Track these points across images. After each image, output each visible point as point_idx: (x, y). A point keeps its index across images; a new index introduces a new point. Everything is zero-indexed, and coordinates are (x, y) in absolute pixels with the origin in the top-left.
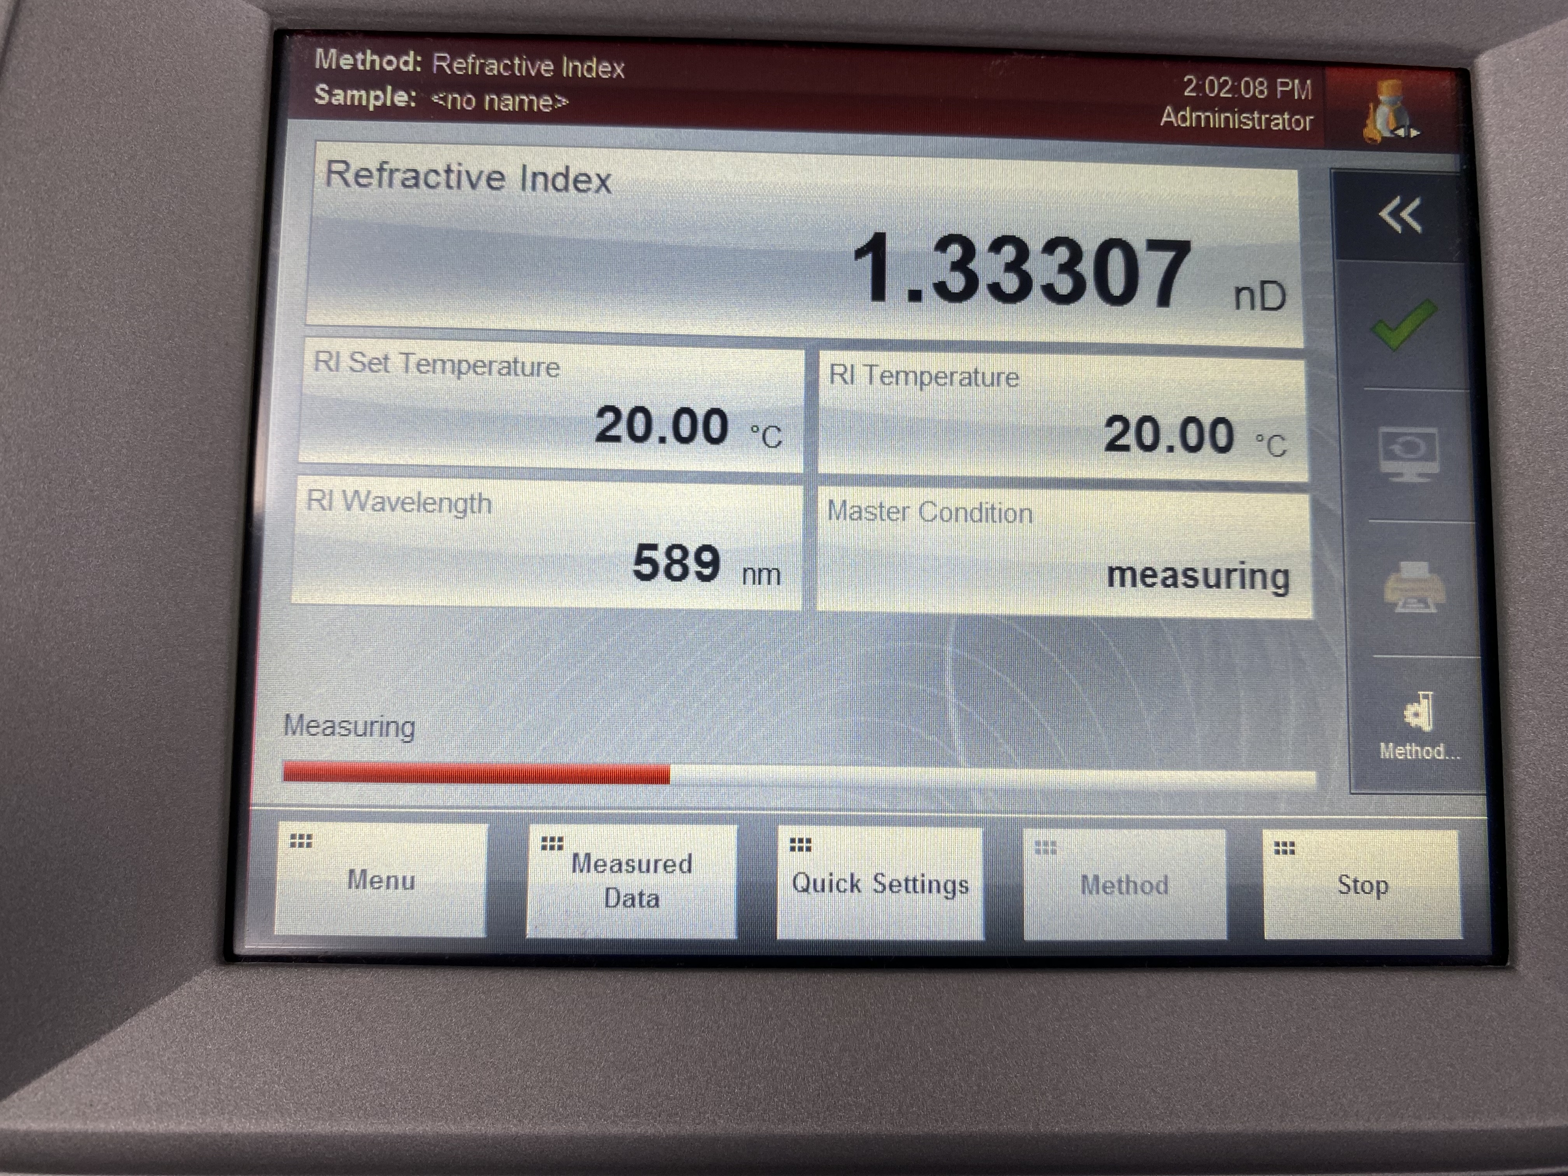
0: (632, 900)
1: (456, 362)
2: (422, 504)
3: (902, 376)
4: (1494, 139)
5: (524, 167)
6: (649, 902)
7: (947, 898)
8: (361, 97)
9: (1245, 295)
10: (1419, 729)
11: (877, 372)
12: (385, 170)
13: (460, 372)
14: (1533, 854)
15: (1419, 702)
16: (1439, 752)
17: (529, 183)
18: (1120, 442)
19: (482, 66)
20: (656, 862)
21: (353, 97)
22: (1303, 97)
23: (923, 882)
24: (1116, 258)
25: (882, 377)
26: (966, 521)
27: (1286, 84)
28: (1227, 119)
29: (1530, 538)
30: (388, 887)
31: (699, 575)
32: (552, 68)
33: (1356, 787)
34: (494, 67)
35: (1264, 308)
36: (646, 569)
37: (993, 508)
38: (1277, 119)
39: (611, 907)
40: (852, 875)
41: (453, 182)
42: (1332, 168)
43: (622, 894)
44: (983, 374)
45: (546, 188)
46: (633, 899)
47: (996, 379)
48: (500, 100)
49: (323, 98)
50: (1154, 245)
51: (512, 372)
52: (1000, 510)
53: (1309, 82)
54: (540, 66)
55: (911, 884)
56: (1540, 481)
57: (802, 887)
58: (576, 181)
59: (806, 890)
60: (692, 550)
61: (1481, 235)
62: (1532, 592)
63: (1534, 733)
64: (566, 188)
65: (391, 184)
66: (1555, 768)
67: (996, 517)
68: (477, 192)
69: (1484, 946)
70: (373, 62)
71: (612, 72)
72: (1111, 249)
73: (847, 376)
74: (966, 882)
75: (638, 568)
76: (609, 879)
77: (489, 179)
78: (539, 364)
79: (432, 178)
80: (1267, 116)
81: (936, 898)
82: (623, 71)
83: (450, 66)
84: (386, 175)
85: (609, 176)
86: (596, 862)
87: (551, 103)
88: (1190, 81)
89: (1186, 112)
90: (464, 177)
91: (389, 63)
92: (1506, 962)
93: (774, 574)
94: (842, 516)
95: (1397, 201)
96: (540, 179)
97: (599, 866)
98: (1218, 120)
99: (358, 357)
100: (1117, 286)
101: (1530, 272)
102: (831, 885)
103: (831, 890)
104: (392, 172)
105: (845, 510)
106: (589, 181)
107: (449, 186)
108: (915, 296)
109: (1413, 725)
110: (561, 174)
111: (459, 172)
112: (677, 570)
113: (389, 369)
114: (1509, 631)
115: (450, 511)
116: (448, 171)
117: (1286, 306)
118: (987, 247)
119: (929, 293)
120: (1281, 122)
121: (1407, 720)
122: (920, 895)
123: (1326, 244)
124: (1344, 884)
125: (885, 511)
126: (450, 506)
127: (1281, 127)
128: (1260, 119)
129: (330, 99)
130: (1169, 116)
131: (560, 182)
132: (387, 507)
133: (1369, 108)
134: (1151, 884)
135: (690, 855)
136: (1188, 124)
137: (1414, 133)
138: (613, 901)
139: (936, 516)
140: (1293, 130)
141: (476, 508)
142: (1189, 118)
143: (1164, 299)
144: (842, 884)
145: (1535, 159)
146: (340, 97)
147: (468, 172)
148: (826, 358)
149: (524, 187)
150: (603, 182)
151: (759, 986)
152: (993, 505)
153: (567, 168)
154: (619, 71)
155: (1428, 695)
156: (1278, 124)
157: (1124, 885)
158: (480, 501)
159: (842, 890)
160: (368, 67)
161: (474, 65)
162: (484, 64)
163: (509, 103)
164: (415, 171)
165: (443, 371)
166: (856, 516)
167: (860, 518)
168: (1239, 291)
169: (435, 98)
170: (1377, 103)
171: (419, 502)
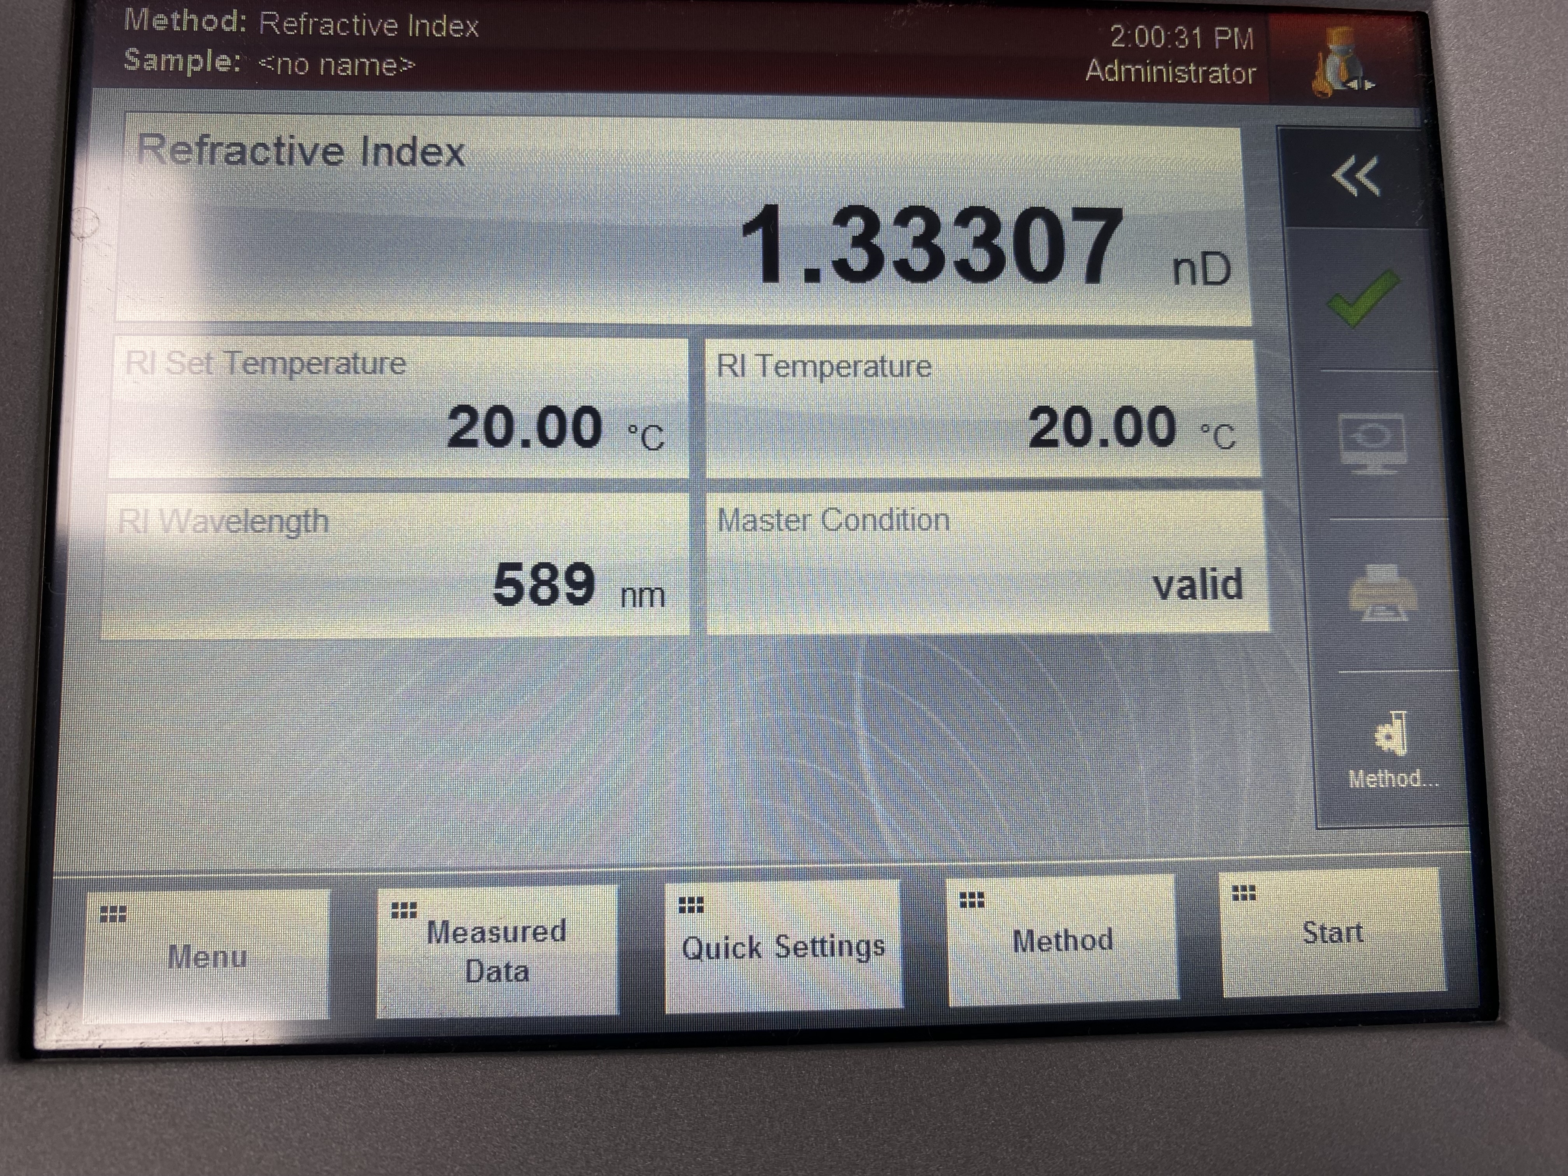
0: (497, 974)
1: (288, 360)
2: (250, 523)
3: (799, 366)
4: (1457, 88)
5: (366, 138)
6: (516, 975)
7: (860, 961)
8: (177, 61)
9: (1185, 269)
10: (1392, 754)
11: (771, 362)
12: (206, 144)
13: (292, 371)
14: (1524, 893)
15: (1391, 723)
16: (1415, 779)
17: (371, 158)
18: (1046, 437)
19: (316, 25)
20: (524, 929)
21: (168, 61)
22: (1244, 47)
23: (832, 943)
24: (1038, 230)
25: (777, 368)
26: (875, 529)
27: (1225, 33)
28: (1160, 72)
29: (1511, 535)
30: (215, 965)
31: (571, 598)
32: (396, 26)
33: (1323, 822)
34: (330, 27)
35: (1206, 282)
36: (509, 592)
37: (905, 514)
38: (1217, 71)
39: (474, 981)
40: (751, 938)
41: (284, 157)
42: (1277, 126)
43: (486, 967)
44: (891, 362)
45: (390, 163)
46: (499, 972)
47: (905, 368)
48: (337, 65)
49: (134, 64)
50: (1081, 214)
51: (352, 370)
52: (913, 515)
53: (1250, 30)
54: (382, 24)
55: (818, 946)
56: (1519, 469)
57: (694, 954)
58: (424, 153)
59: (698, 957)
60: (562, 569)
61: (1446, 196)
62: (1514, 595)
63: (1521, 755)
64: (413, 161)
65: (212, 162)
66: (1546, 795)
67: (909, 525)
68: (311, 168)
69: (1470, 997)
70: (191, 22)
71: (465, 33)
72: (1033, 219)
73: (737, 368)
74: (882, 943)
75: (499, 591)
76: (471, 950)
77: (326, 153)
78: (382, 359)
79: (260, 154)
80: (1205, 68)
81: (847, 963)
82: (475, 28)
83: (279, 25)
84: (207, 149)
85: (461, 146)
86: (455, 931)
87: (395, 66)
88: (1118, 31)
89: (1114, 65)
90: (297, 150)
91: (210, 23)
92: (1497, 1016)
93: (658, 594)
94: (734, 525)
95: (1352, 161)
96: (384, 151)
97: (459, 935)
98: (1150, 74)
99: (177, 357)
100: (1040, 261)
101: (1502, 235)
102: (727, 951)
103: (727, 956)
104: (214, 146)
105: (738, 520)
106: (440, 153)
107: (279, 162)
108: (812, 276)
109: (1385, 749)
110: (408, 146)
111: (291, 145)
112: (544, 593)
113: (212, 369)
114: (1489, 641)
115: (281, 530)
116: (279, 144)
117: (1232, 278)
118: (892, 221)
119: (828, 273)
120: (1220, 74)
121: (1378, 744)
122: (830, 958)
123: (1274, 209)
124: (1310, 932)
125: (783, 519)
126: (282, 526)
127: (1220, 80)
128: (1197, 71)
129: (142, 64)
130: (1094, 70)
131: (406, 155)
132: (210, 528)
133: (1318, 58)
134: (1093, 939)
135: (563, 921)
136: (1116, 78)
137: (1368, 85)
138: (475, 975)
139: (841, 524)
140: (1233, 83)
141: (311, 527)
142: (1117, 72)
143: (1093, 274)
144: (739, 949)
145: (1503, 109)
146: (152, 62)
147: (301, 145)
148: (713, 347)
149: (365, 162)
150: (455, 154)
151: (642, 1071)
152: (904, 511)
153: (414, 139)
154: (473, 29)
155: (1401, 715)
156: (1216, 78)
157: (1062, 940)
158: (316, 517)
159: (739, 954)
160: (185, 28)
161: (306, 24)
162: (319, 22)
163: (348, 67)
164: (240, 145)
165: (274, 371)
166: (751, 525)
167: (755, 528)
168: (1177, 263)
169: (262, 63)
170: (1327, 52)
171: (246, 520)
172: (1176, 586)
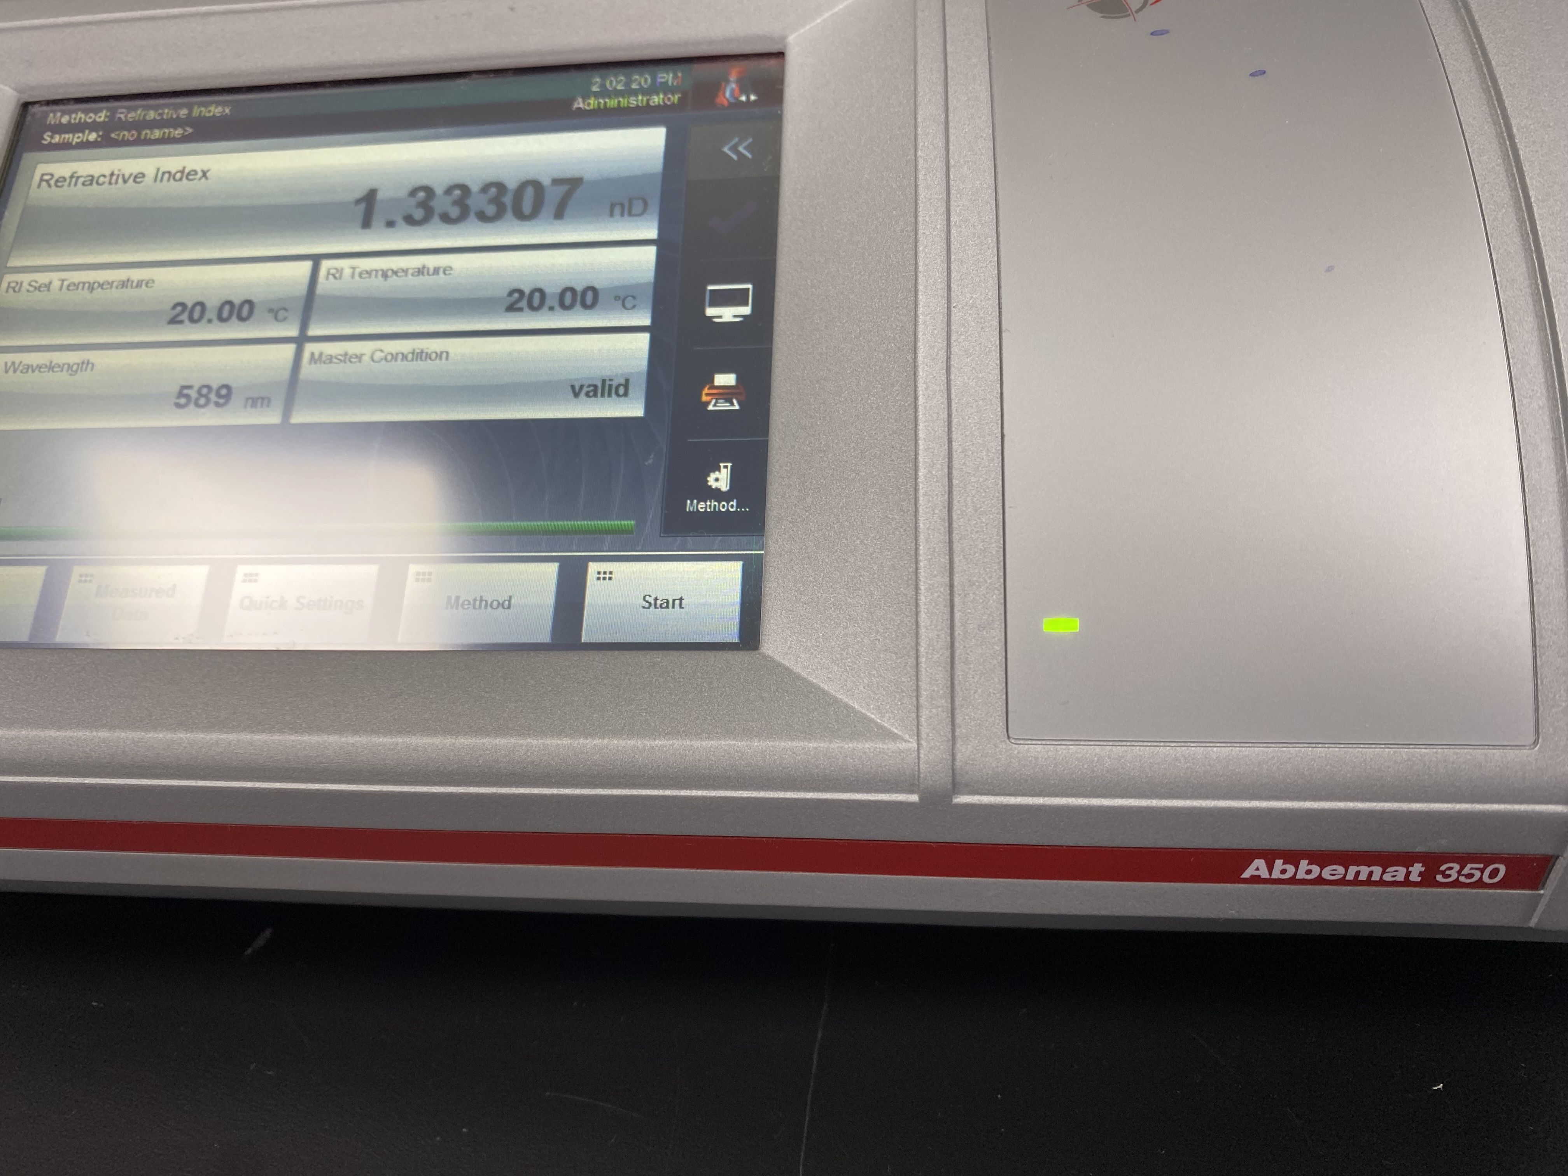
0: (130, 616)
1: (92, 282)
2: (51, 368)
3: (374, 272)
5: (159, 169)
6: (141, 616)
7: (346, 611)
8: (69, 138)
9: (618, 208)
10: (718, 490)
11: (358, 270)
12: (74, 177)
13: (93, 288)
15: (720, 470)
16: (733, 506)
17: (159, 179)
18: (516, 306)
19: (144, 115)
20: (152, 590)
21: (65, 138)
22: (675, 84)
23: (332, 601)
24: (529, 192)
25: (361, 273)
26: (402, 360)
27: (663, 76)
28: (619, 101)
32: (187, 112)
33: (665, 532)
37: (422, 353)
38: (655, 98)
40: (283, 597)
41: (114, 180)
43: (125, 611)
44: (429, 268)
45: (169, 180)
47: (436, 270)
48: (151, 133)
49: (46, 140)
50: (557, 182)
51: (125, 285)
52: (426, 353)
53: (679, 71)
54: (179, 111)
55: (322, 604)
57: (246, 606)
58: (188, 174)
59: (248, 608)
60: (215, 388)
64: (181, 179)
65: (76, 185)
67: (423, 359)
68: (128, 185)
70: (81, 118)
71: (222, 111)
72: (527, 186)
73: (338, 274)
74: (361, 603)
75: (177, 401)
76: (118, 601)
77: (135, 178)
78: (142, 280)
79: (102, 179)
80: (650, 98)
82: (230, 111)
83: (126, 116)
84: (74, 180)
85: (208, 170)
86: (112, 591)
87: (182, 132)
88: (597, 81)
89: (591, 100)
90: (121, 177)
91: (90, 118)
92: (757, 640)
93: (266, 401)
94: (318, 362)
95: (736, 140)
97: (113, 593)
99: (33, 284)
100: (527, 208)
102: (266, 605)
103: (265, 608)
104: (78, 178)
105: (321, 357)
106: (196, 174)
107: (110, 183)
108: (390, 224)
109: (714, 487)
110: (180, 171)
111: (119, 175)
112: (202, 401)
113: (51, 290)
115: (68, 371)
116: (112, 175)
117: (647, 212)
118: (443, 192)
119: (400, 222)
121: (709, 484)
122: (330, 612)
124: (647, 602)
125: (348, 357)
126: (69, 368)
127: (658, 103)
128: (645, 100)
129: (51, 140)
130: (579, 104)
131: (178, 176)
132: (30, 370)
133: (721, 85)
134: (498, 602)
135: (175, 586)
136: (592, 107)
137: (753, 98)
139: (382, 359)
140: (666, 104)
141: (84, 369)
142: (593, 104)
143: (559, 214)
144: (274, 602)
146: (57, 139)
147: (123, 175)
148: (326, 265)
149: (155, 181)
150: (205, 174)
152: (423, 350)
153: (184, 168)
154: (227, 110)
155: (726, 465)
156: (654, 102)
158: (88, 363)
159: (274, 607)
160: (77, 121)
161: (140, 114)
162: (147, 113)
163: (157, 134)
164: (92, 176)
165: (83, 289)
166: (327, 361)
167: (331, 363)
168: (613, 204)
169: (113, 135)
170: (728, 81)
171: (49, 365)
172: (585, 390)
